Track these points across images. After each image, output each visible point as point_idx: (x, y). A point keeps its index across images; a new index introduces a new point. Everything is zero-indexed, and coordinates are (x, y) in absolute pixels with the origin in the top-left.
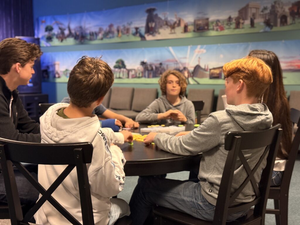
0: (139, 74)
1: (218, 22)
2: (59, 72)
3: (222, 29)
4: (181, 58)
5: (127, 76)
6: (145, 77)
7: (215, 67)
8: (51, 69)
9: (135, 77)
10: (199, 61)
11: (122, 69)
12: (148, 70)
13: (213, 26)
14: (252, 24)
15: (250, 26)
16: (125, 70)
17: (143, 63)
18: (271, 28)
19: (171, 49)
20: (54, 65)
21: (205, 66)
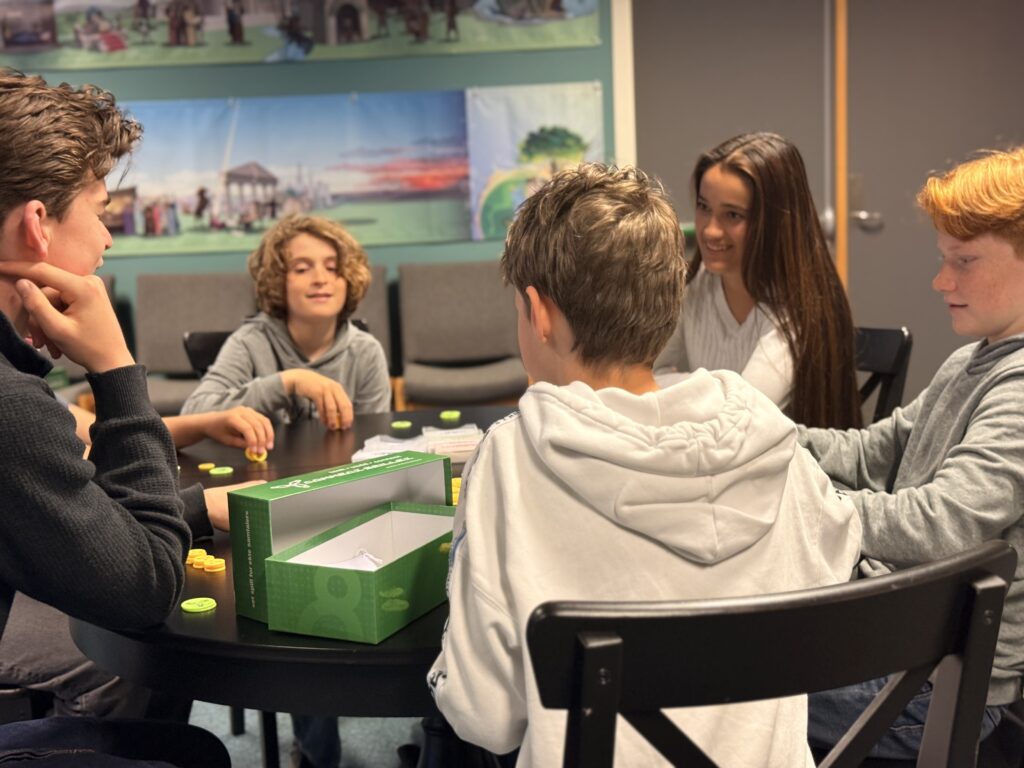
1: (95, 18)
3: (116, 44)
13: (76, 32)
14: (236, 31)
15: (228, 38)
18: (308, 51)
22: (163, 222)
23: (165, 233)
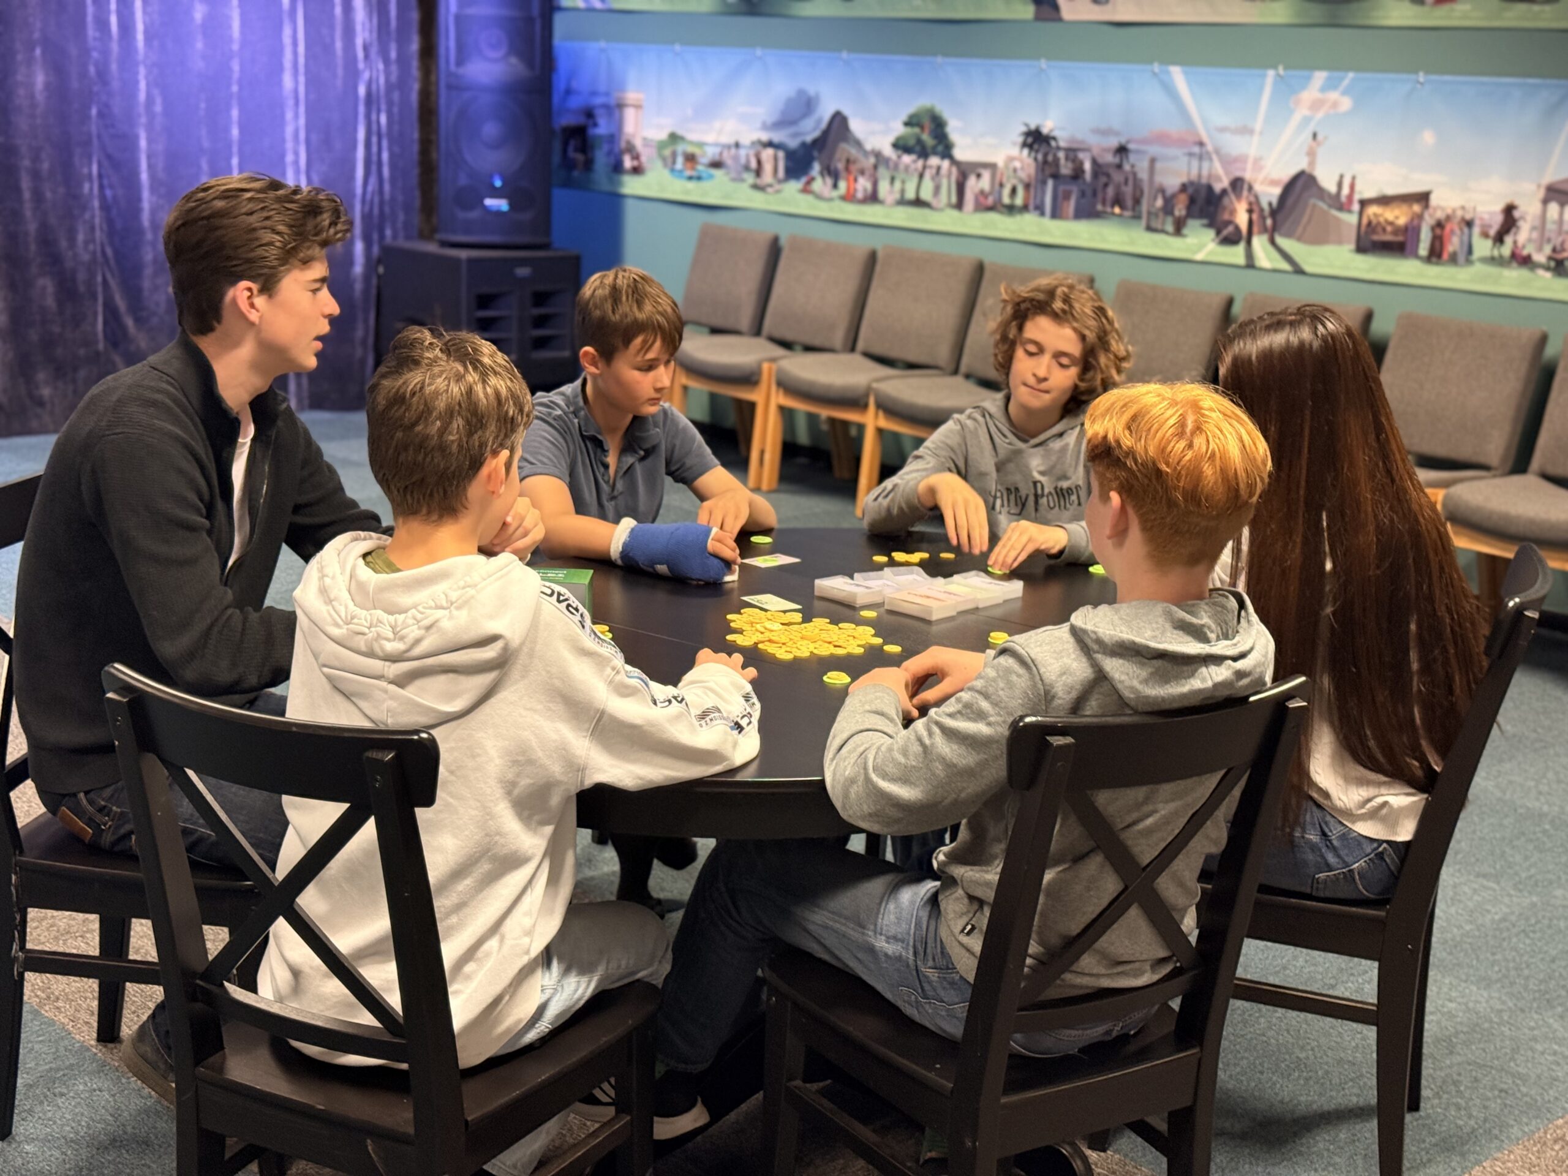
0: (1014, 191)
2: (638, 144)
4: (1223, 130)
5: (954, 199)
6: (1040, 209)
7: (1392, 190)
8: (602, 129)
9: (989, 205)
10: (1312, 154)
11: (934, 161)
12: (1056, 176)
16: (946, 164)
17: (1035, 139)
19: (1177, 75)
20: (616, 109)
21: (1340, 185)
22: (1453, 244)
23: (1453, 259)
